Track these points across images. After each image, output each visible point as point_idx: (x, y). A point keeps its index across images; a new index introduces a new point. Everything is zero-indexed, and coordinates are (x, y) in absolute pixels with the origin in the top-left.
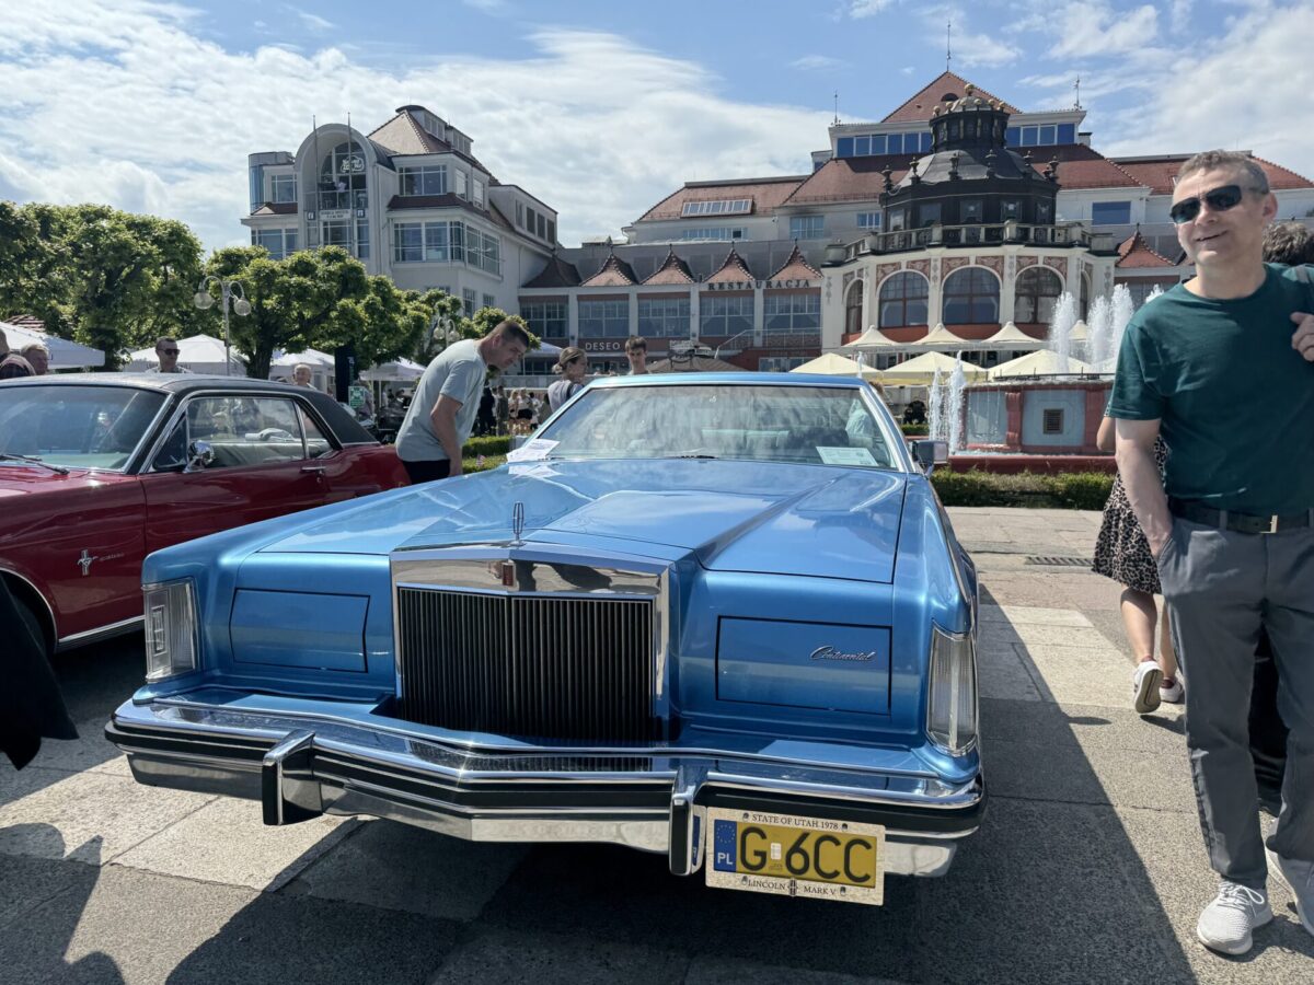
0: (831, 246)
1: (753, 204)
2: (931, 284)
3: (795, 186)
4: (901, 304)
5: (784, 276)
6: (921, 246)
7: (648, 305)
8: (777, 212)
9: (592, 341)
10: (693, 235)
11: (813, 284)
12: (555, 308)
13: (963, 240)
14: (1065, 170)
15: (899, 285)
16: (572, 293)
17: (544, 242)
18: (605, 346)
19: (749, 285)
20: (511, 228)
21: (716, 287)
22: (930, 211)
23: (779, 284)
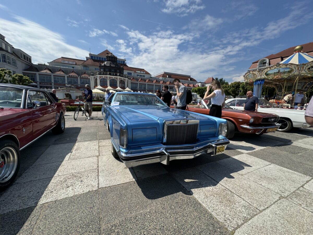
0: (91, 72)
1: (76, 63)
2: (108, 80)
3: (83, 62)
4: (103, 82)
5: (83, 76)
6: (106, 74)
7: (56, 77)
8: (81, 65)
9: (43, 83)
10: (64, 66)
11: (89, 78)
12: (33, 75)
13: (112, 75)
14: (125, 67)
15: (103, 80)
16: (37, 73)
17: (29, 62)
18: (46, 84)
19: (77, 76)
20: (19, 58)
21: (70, 76)
22: (106, 70)
23: (82, 77)
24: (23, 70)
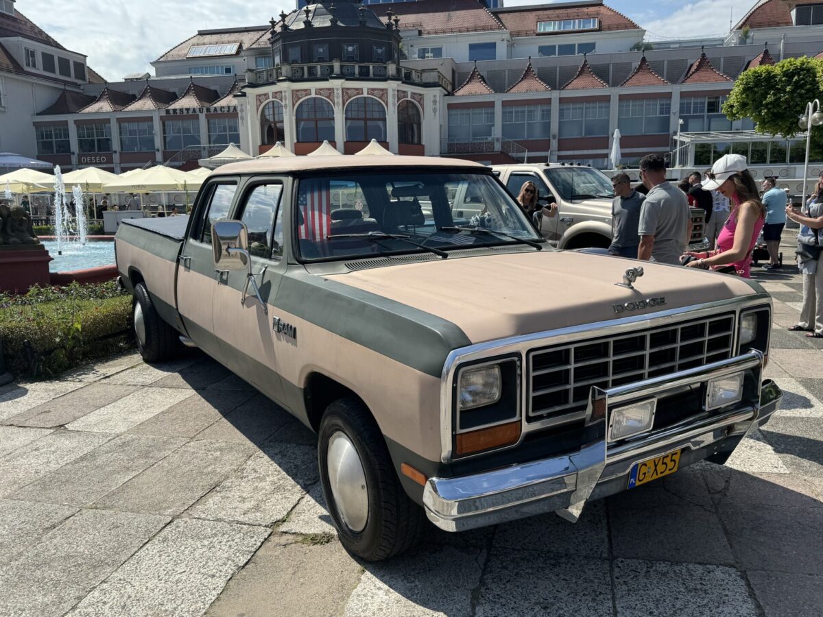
12: (60, 130)
16: (70, 118)
18: (96, 159)
21: (171, 112)
24: (38, 114)
